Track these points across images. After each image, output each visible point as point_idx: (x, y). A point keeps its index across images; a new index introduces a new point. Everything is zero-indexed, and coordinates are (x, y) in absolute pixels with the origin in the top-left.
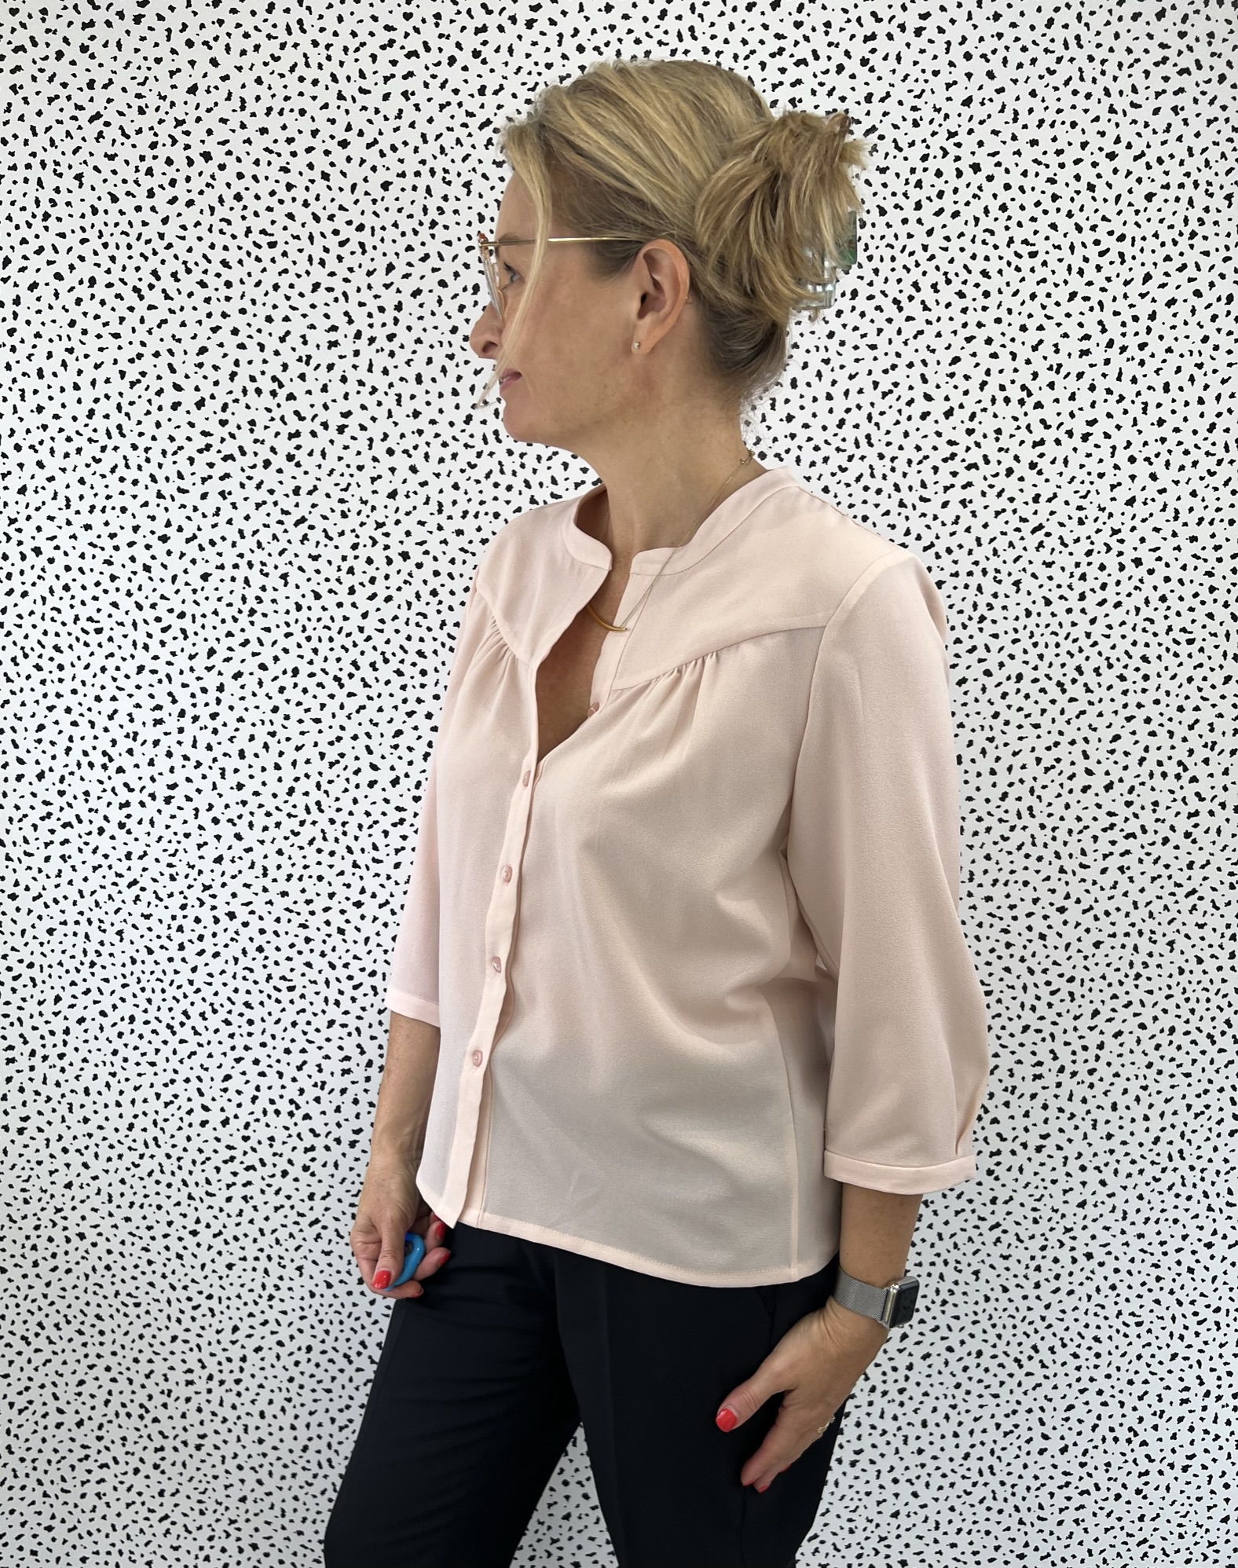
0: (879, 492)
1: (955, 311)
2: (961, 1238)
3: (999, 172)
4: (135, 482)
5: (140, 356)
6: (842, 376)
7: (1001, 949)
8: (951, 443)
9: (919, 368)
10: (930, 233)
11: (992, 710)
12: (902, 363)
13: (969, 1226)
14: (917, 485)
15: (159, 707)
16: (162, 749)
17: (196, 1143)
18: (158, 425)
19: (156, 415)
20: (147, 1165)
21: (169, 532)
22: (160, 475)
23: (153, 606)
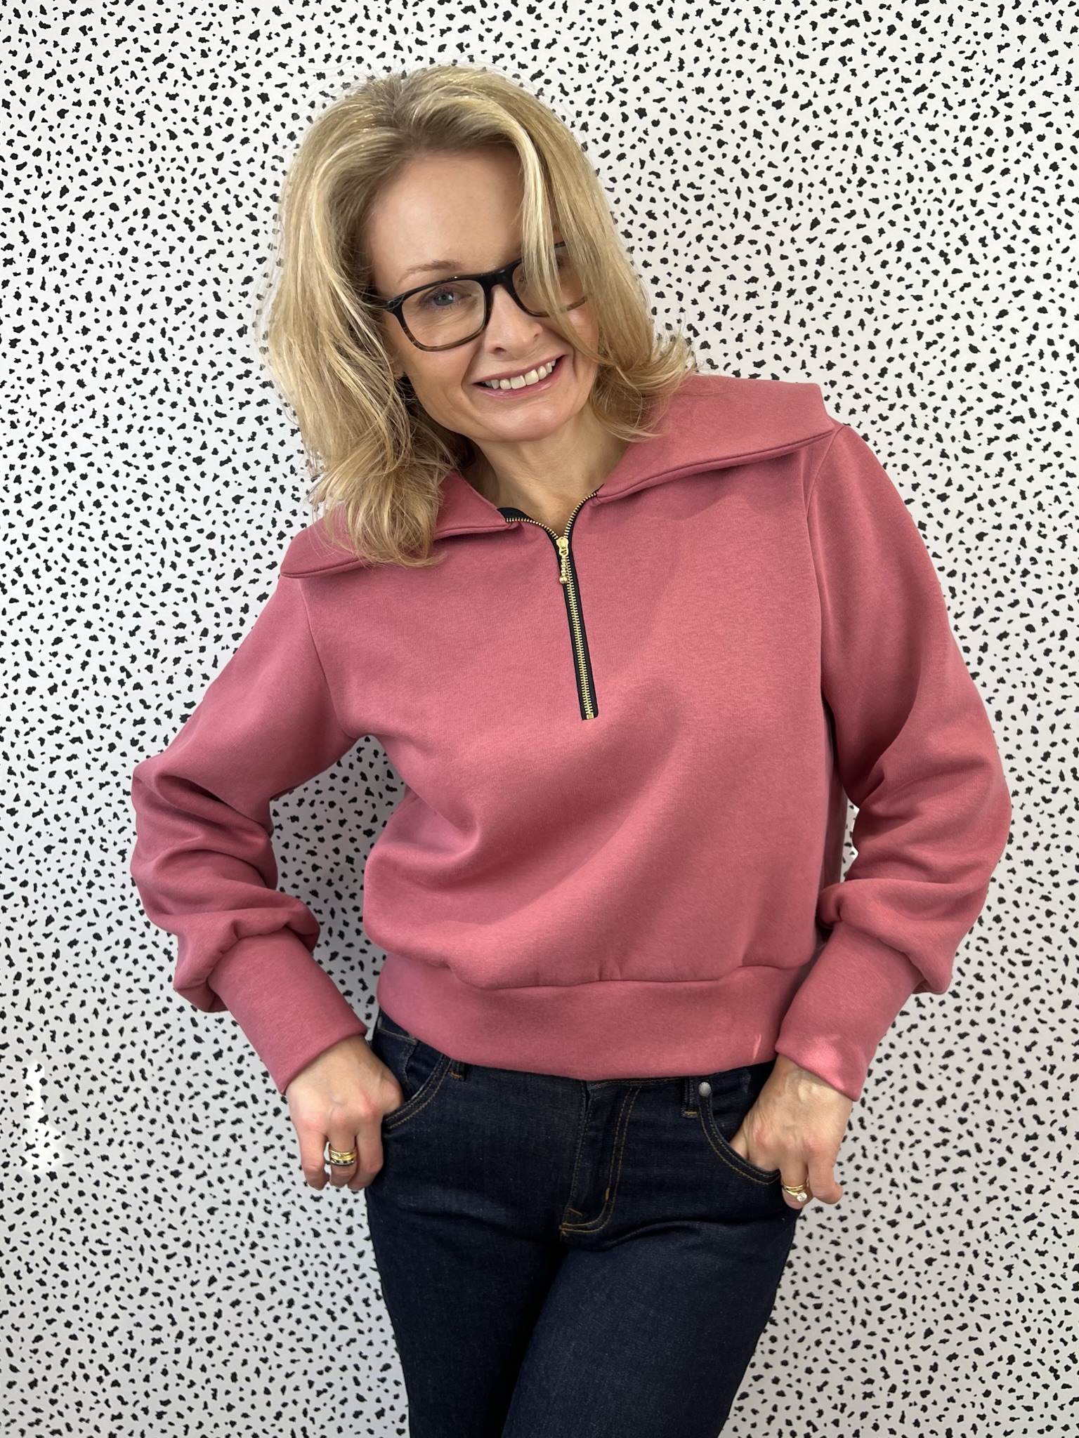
0: (920, 441)
1: (1003, 265)
2: (993, 1228)
3: (1050, 133)
4: (174, 405)
5: (187, 284)
6: (885, 326)
7: (1041, 917)
8: (996, 395)
9: (965, 320)
10: (979, 189)
11: (1035, 666)
12: (947, 314)
13: (1001, 1215)
14: (960, 436)
15: (182, 626)
16: (182, 667)
17: (186, 1076)
18: (200, 350)
19: (199, 341)
20: (131, 1098)
21: (203, 454)
22: (199, 399)
23: (184, 526)
